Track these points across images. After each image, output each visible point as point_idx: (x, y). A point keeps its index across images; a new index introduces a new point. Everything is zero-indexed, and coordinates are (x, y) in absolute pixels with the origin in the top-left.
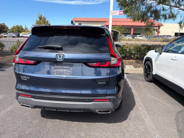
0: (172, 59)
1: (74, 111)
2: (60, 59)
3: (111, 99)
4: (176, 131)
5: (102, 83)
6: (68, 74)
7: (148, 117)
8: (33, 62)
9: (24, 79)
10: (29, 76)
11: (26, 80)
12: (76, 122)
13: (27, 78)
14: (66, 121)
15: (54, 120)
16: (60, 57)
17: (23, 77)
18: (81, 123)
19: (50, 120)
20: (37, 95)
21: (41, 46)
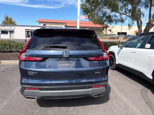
0: (132, 52)
1: (75, 98)
2: (66, 56)
3: (104, 84)
4: (145, 103)
5: (98, 73)
6: (71, 67)
7: (123, 96)
8: (40, 58)
9: (31, 74)
10: (36, 71)
11: (34, 74)
12: (72, 107)
13: (34, 73)
14: (64, 108)
15: (52, 108)
16: (66, 54)
17: (30, 72)
18: (77, 107)
19: (49, 108)
20: (44, 87)
21: (49, 46)
